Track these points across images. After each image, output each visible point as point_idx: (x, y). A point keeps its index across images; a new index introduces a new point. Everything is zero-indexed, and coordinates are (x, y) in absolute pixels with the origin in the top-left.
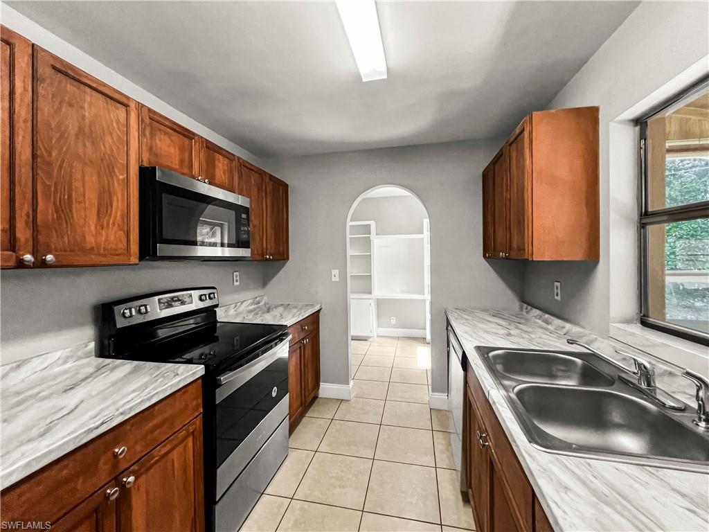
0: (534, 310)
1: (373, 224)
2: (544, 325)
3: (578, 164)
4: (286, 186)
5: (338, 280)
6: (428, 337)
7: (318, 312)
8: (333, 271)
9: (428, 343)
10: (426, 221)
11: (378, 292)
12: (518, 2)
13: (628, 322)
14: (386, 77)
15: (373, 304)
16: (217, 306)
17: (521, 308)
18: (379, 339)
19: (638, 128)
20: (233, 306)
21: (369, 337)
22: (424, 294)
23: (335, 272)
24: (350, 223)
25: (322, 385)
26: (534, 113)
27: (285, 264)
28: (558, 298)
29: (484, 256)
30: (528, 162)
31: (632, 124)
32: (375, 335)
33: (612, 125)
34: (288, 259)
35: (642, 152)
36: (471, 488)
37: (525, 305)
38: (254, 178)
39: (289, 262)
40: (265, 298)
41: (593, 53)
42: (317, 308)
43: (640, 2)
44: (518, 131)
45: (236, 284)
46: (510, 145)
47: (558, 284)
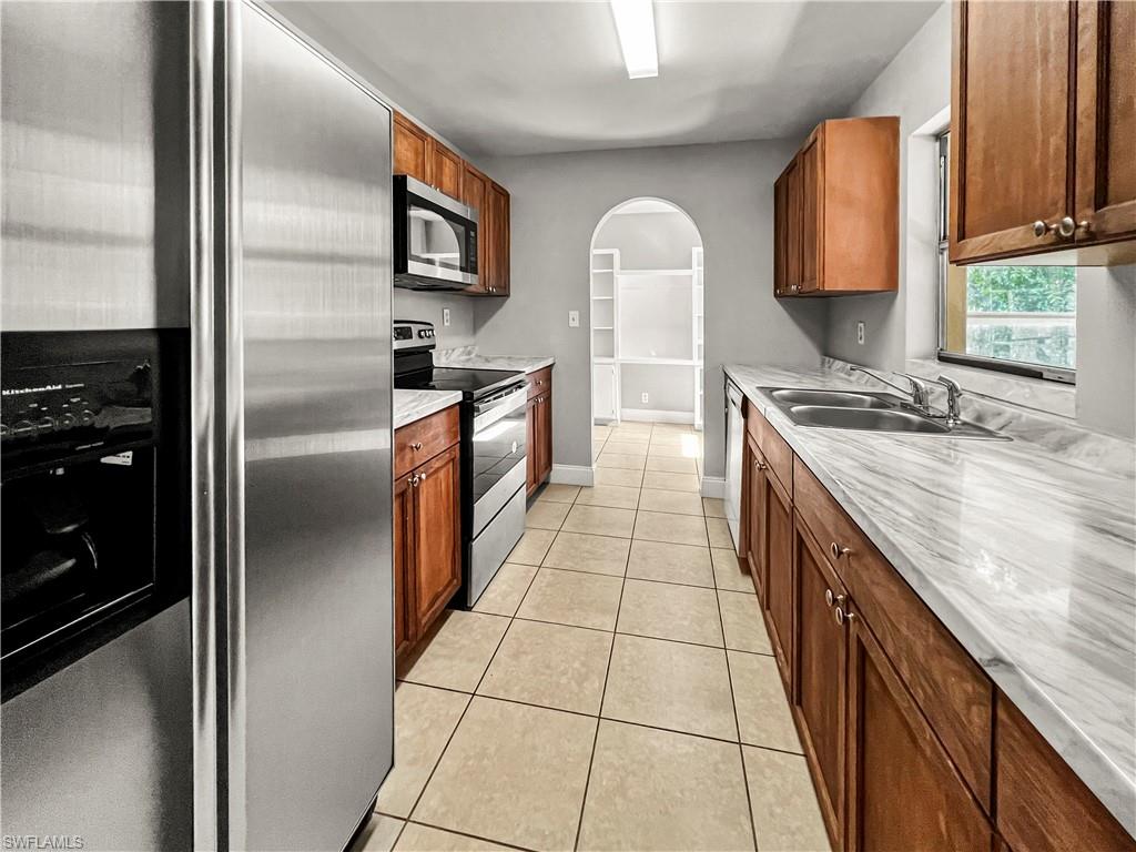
0: (837, 362)
1: (616, 253)
2: (846, 377)
3: (876, 182)
4: (507, 196)
5: (577, 325)
6: (699, 422)
7: (551, 366)
8: (572, 313)
9: (698, 431)
10: (698, 252)
11: (622, 355)
12: (809, 3)
13: (926, 358)
14: (656, 75)
15: (617, 371)
16: (433, 347)
17: (823, 363)
18: (623, 424)
19: (938, 144)
20: (444, 352)
21: (611, 420)
22: (691, 359)
23: (574, 314)
24: (594, 252)
25: (555, 466)
26: (828, 121)
27: (504, 302)
28: (861, 342)
29: (776, 295)
30: (820, 177)
31: (933, 138)
32: (619, 418)
33: (910, 139)
34: (508, 296)
35: (942, 169)
36: (750, 549)
37: (827, 359)
38: (477, 186)
39: (509, 302)
40: (477, 348)
41: (897, 54)
42: (549, 362)
43: (942, 3)
44: (811, 139)
45: (446, 324)
46: (804, 153)
47: (861, 325)
